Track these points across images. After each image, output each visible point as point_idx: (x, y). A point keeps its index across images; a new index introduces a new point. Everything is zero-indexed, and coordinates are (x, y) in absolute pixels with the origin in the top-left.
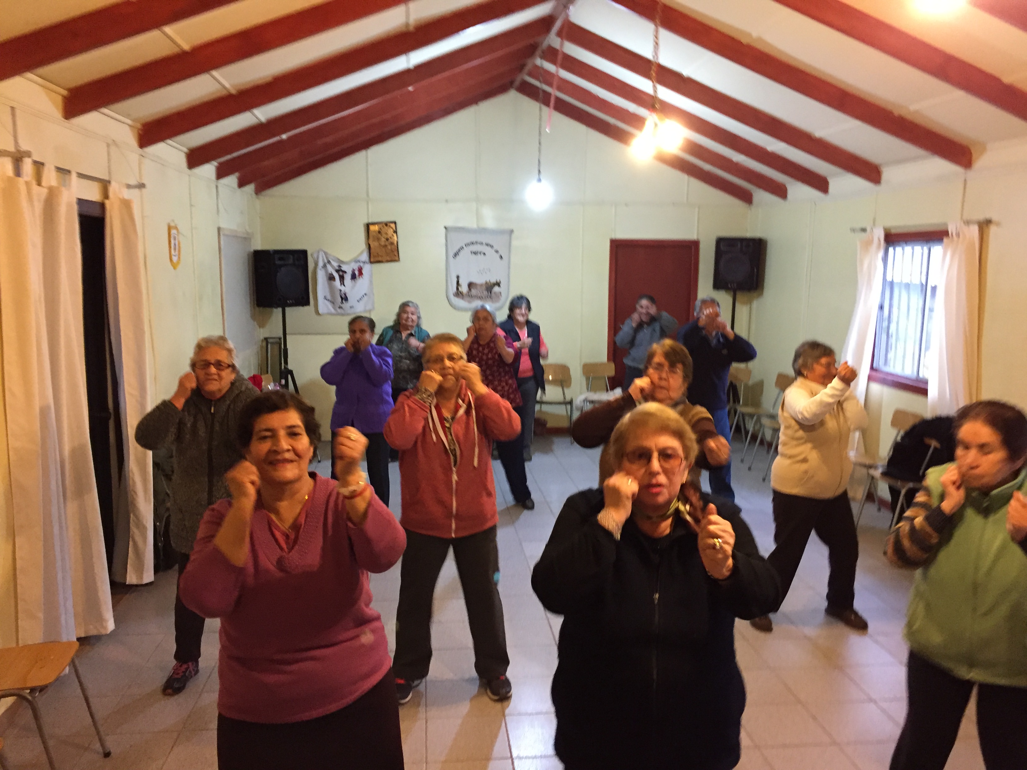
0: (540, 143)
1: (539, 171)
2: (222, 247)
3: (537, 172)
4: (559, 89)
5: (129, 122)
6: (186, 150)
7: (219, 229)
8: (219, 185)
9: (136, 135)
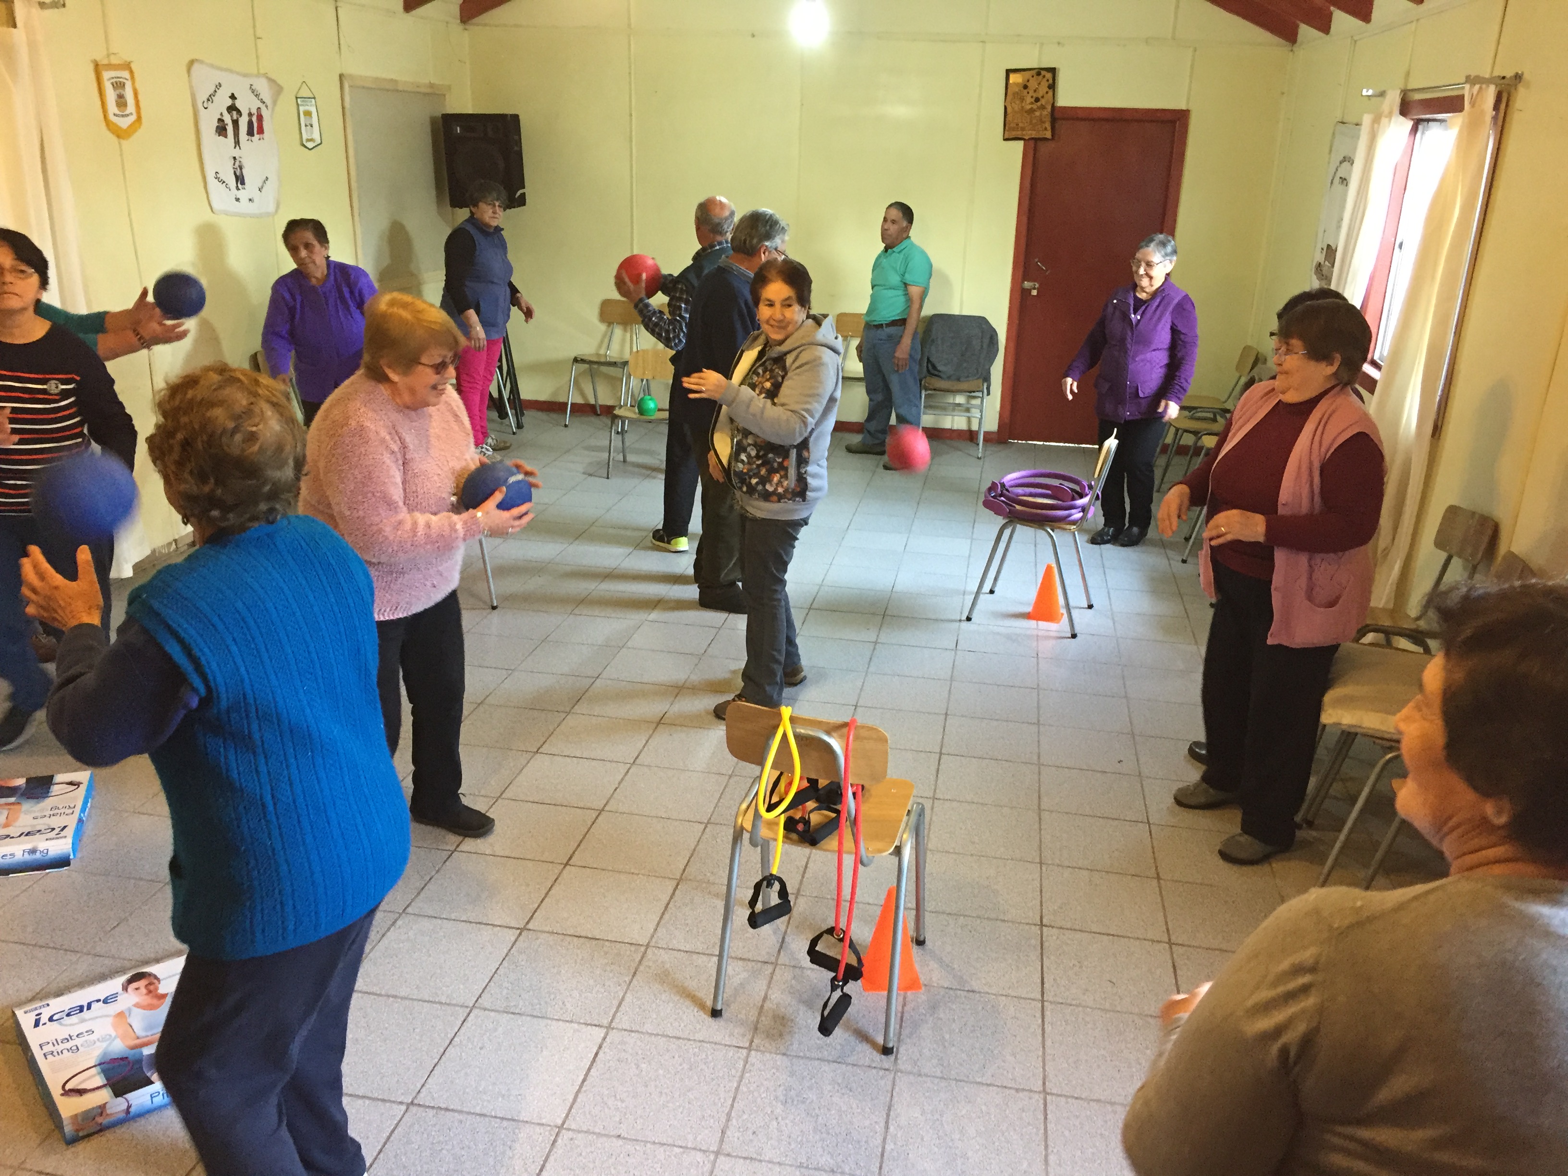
2: (347, 105)
7: (341, 76)
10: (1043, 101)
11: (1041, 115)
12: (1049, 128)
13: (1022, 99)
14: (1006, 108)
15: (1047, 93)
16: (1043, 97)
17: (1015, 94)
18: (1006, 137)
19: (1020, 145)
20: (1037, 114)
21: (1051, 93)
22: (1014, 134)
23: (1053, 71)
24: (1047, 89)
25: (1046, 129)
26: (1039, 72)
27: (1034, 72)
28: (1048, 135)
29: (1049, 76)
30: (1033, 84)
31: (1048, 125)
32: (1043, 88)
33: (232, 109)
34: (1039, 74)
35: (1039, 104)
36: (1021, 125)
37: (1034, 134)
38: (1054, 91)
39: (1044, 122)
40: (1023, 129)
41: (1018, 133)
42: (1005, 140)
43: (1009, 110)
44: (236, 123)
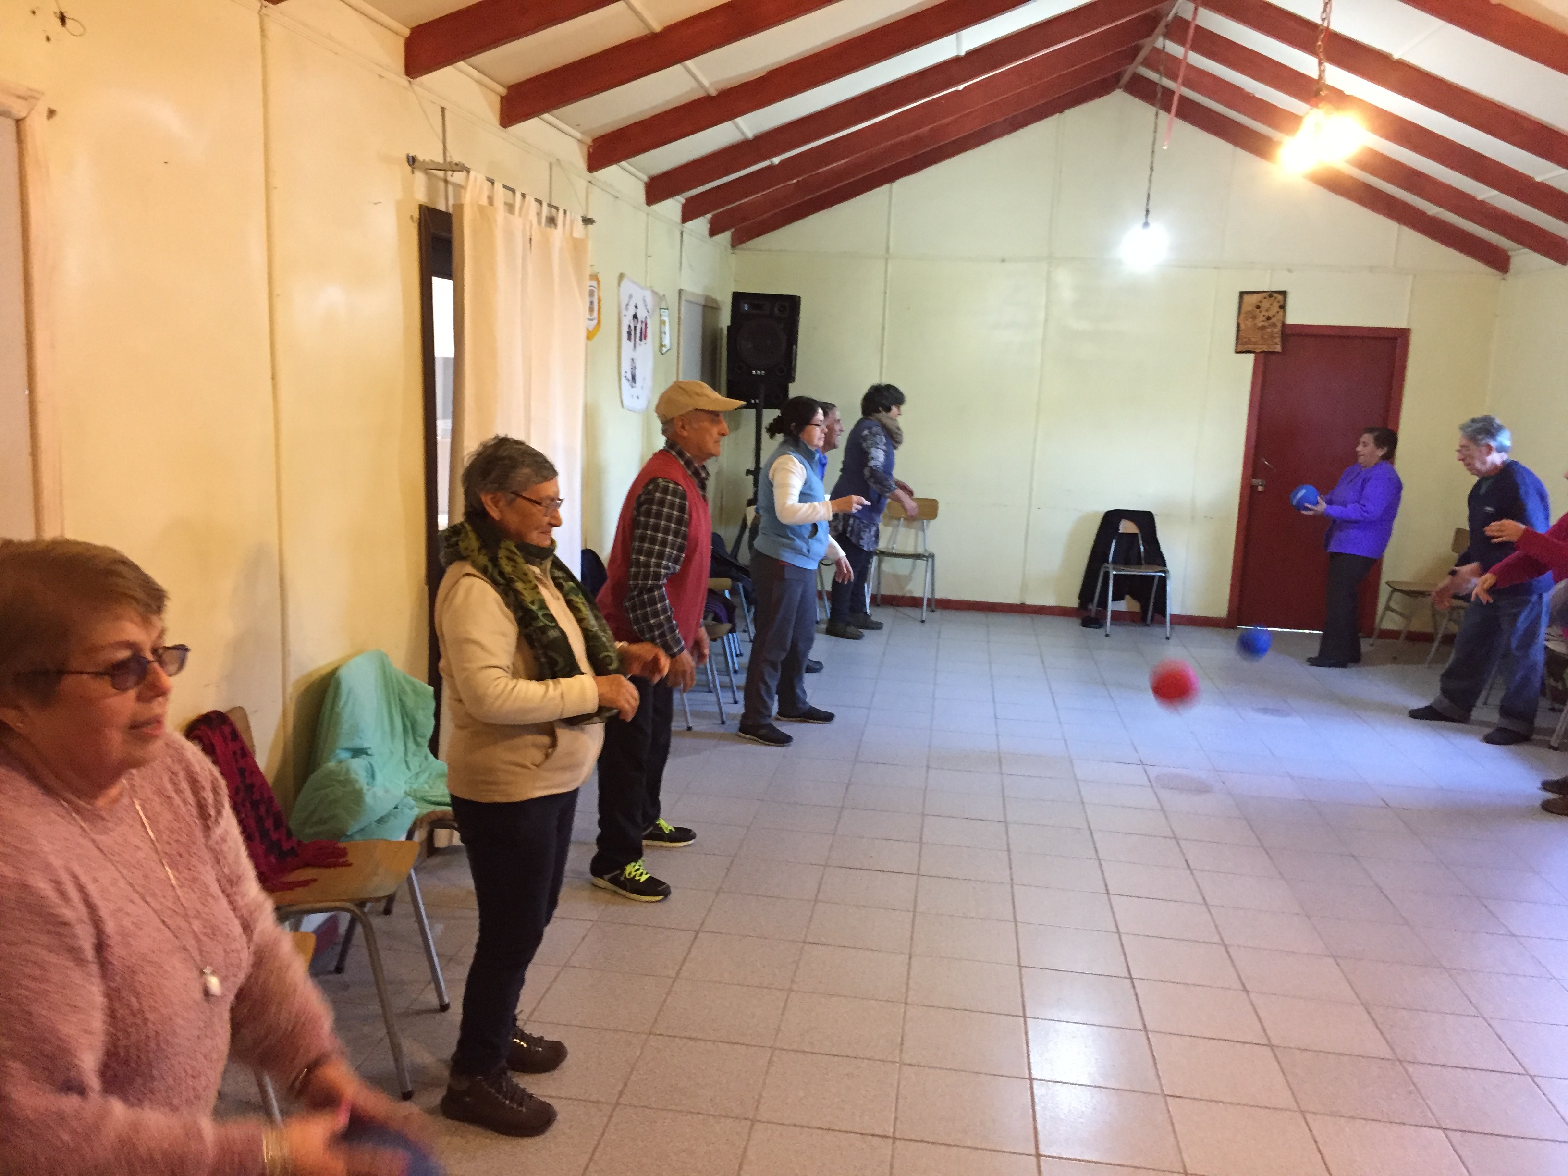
0: (1152, 169)
1: (1147, 211)
2: (682, 317)
3: (1144, 213)
4: (1187, 83)
5: (578, 135)
6: (646, 178)
7: (680, 291)
8: (685, 229)
9: (586, 153)
10: (1274, 320)
11: (1272, 332)
12: (1279, 343)
13: (1254, 317)
14: (1238, 325)
15: (1278, 312)
16: (1274, 316)
17: (1248, 312)
18: (1239, 350)
19: (1251, 356)
20: (1269, 330)
21: (1281, 313)
22: (1246, 348)
23: (1284, 293)
24: (1279, 310)
25: (1276, 344)
26: (1271, 294)
27: (1268, 294)
28: (1278, 348)
29: (1280, 297)
30: (1265, 304)
31: (1278, 340)
32: (1275, 308)
33: (635, 316)
34: (1271, 296)
35: (1270, 322)
36: (1254, 340)
37: (1265, 348)
38: (1284, 312)
39: (1275, 338)
40: (1255, 343)
41: (1251, 347)
42: (1237, 352)
43: (1242, 327)
44: (635, 328)
